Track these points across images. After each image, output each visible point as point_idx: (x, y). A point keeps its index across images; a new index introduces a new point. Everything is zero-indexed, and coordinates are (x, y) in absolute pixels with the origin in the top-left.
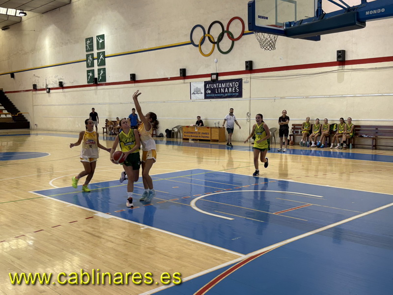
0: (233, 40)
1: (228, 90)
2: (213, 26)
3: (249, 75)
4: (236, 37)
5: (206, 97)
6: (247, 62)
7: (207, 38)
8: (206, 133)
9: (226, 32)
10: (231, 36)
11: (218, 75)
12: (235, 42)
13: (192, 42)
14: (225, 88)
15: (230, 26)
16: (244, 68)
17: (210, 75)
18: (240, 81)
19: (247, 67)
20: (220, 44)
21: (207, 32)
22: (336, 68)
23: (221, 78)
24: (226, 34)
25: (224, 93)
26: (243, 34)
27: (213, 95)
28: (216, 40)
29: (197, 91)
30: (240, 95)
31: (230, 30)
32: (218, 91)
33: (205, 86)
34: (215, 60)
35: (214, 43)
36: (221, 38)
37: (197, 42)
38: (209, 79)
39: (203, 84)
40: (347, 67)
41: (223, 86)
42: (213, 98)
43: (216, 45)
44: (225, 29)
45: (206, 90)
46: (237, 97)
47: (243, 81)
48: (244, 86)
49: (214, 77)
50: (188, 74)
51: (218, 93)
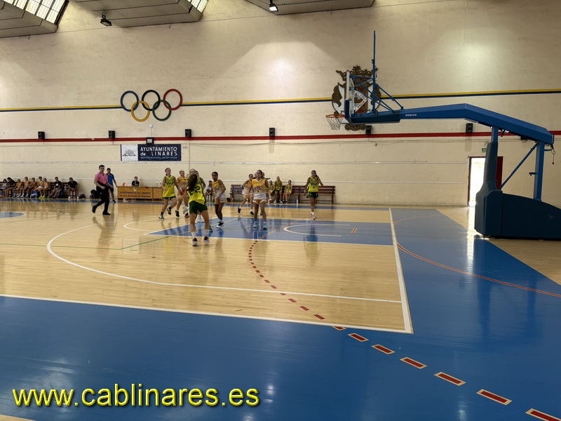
0: (171, 109)
1: (166, 153)
2: (148, 94)
3: (188, 142)
4: (173, 107)
5: (140, 159)
6: (186, 130)
7: (140, 105)
8: (147, 193)
9: (162, 101)
10: (167, 105)
11: (154, 139)
12: (172, 111)
13: (123, 107)
14: (162, 152)
15: (167, 97)
16: (183, 135)
17: (146, 139)
18: (179, 146)
19: (186, 134)
20: (156, 111)
21: (140, 99)
22: (268, 141)
23: (156, 142)
24: (162, 103)
25: (162, 156)
26: (181, 105)
27: (149, 158)
28: (151, 108)
29: (130, 153)
30: (179, 158)
31: (167, 100)
32: (154, 154)
33: (139, 149)
34: (151, 125)
35: (149, 110)
36: (157, 106)
37: (129, 107)
38: (144, 142)
39: (137, 147)
40: (276, 141)
41: (160, 149)
42: (148, 160)
43: (151, 112)
44: (162, 98)
45: (139, 152)
46: (176, 160)
47: (182, 146)
48: (183, 151)
49: (150, 141)
50: (116, 137)
51: (154, 156)
